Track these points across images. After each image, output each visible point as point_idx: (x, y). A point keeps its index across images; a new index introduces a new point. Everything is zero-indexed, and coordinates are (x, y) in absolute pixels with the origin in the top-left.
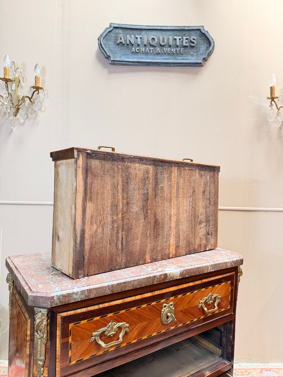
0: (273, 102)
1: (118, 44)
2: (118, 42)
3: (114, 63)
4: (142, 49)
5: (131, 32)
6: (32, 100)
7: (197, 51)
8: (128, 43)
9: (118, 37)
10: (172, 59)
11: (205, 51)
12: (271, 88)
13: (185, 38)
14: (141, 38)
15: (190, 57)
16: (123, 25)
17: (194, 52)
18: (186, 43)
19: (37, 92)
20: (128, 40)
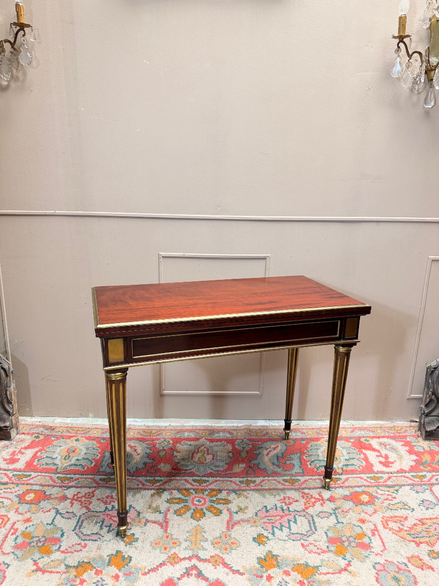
0: (401, 45)
6: (15, 46)
12: (400, 18)
19: (21, 33)
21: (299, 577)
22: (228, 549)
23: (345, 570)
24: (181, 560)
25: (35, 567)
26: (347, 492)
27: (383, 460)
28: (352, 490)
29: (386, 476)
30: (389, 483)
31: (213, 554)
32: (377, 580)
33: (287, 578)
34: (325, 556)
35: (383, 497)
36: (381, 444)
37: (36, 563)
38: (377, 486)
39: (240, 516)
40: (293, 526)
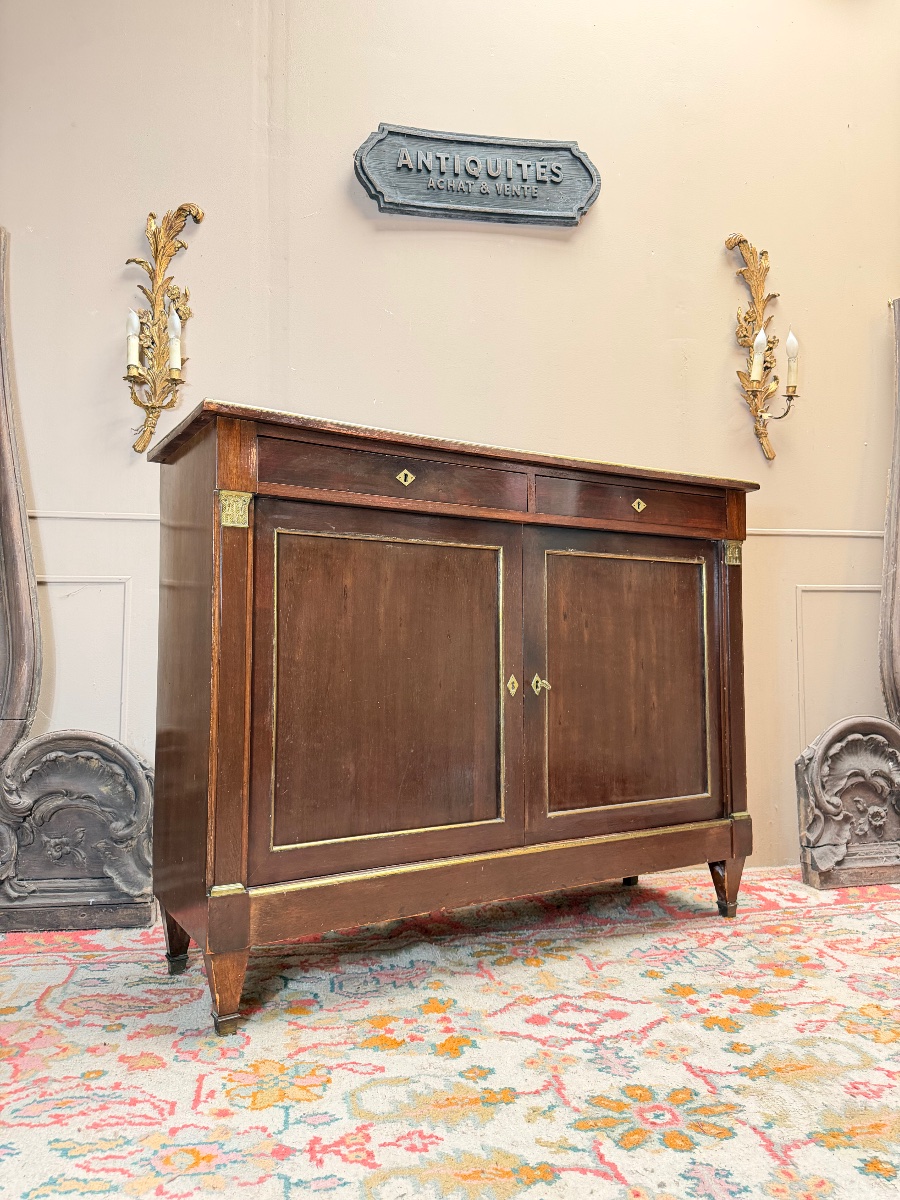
1: (398, 169)
2: (400, 165)
3: (390, 208)
4: (451, 182)
5: (425, 145)
8: (420, 167)
9: (399, 154)
10: (514, 207)
11: (582, 194)
13: (539, 164)
14: (447, 159)
16: (408, 128)
17: (560, 195)
18: (542, 174)
20: (420, 163)
21: (737, 998)
22: (609, 987)
23: (802, 986)
24: (539, 1000)
25: (292, 1027)
26: (757, 927)
27: (790, 898)
29: (805, 910)
30: (812, 915)
31: (586, 991)
32: (853, 989)
33: (719, 1000)
34: (763, 980)
35: (812, 927)
36: (777, 885)
37: (290, 1023)
38: (798, 919)
39: (604, 959)
40: (694, 961)
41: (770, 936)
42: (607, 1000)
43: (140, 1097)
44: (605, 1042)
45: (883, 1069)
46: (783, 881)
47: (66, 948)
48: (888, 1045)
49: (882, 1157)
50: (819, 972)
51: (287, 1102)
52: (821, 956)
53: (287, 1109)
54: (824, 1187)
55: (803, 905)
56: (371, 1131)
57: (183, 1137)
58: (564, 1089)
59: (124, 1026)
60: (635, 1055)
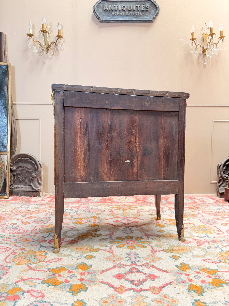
0: (193, 42)
1: (104, 10)
3: (102, 21)
4: (118, 13)
5: (111, 3)
6: (56, 44)
7: (150, 13)
9: (104, 6)
10: (135, 18)
11: (154, 13)
12: (192, 33)
13: (142, 5)
14: (117, 6)
15: (146, 17)
17: (148, 14)
18: (143, 8)
19: (59, 39)
20: (110, 8)
21: (169, 221)
22: (139, 216)
23: (187, 220)
24: (120, 217)
26: (187, 207)
27: (202, 201)
28: (188, 206)
29: (203, 204)
31: (132, 217)
33: (164, 221)
35: (202, 208)
36: (200, 198)
38: (200, 206)
39: (142, 210)
40: (165, 213)
41: (188, 209)
42: (136, 219)
43: (21, 229)
44: (129, 227)
45: (194, 238)
46: (203, 197)
47: (24, 201)
48: (200, 234)
49: (178, 255)
50: (195, 217)
51: (50, 232)
52: (198, 214)
53: (50, 233)
54: (159, 259)
55: (203, 203)
56: (64, 239)
57: (25, 237)
58: (113, 235)
59: (26, 216)
60: (135, 230)
